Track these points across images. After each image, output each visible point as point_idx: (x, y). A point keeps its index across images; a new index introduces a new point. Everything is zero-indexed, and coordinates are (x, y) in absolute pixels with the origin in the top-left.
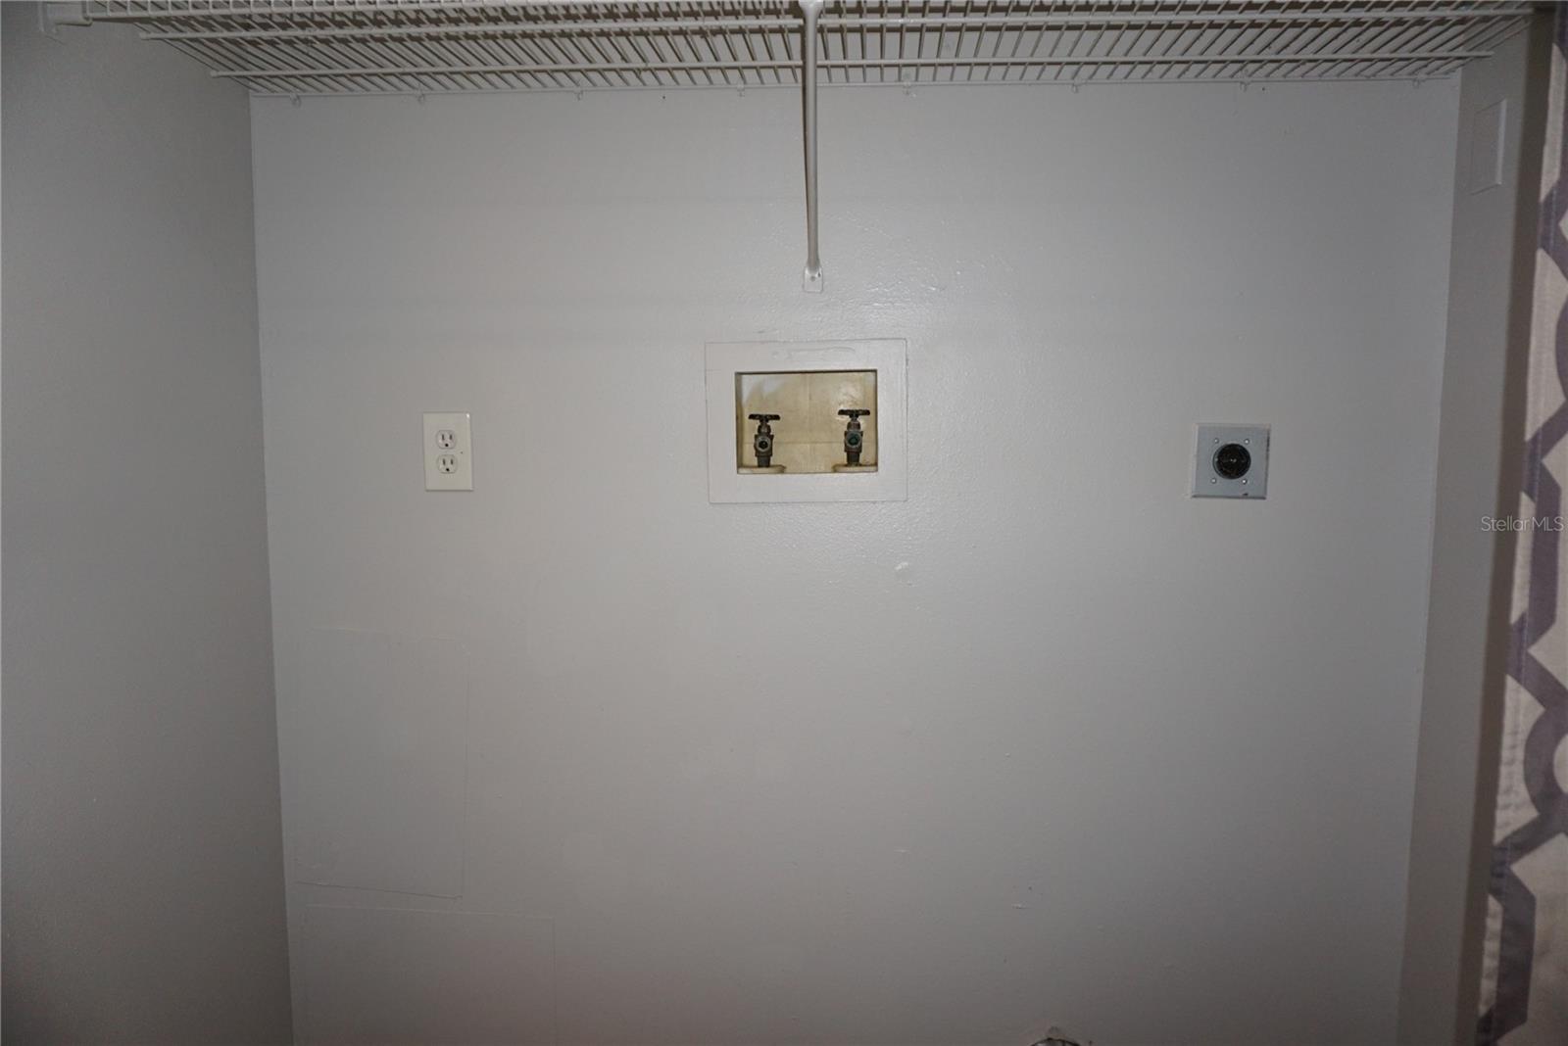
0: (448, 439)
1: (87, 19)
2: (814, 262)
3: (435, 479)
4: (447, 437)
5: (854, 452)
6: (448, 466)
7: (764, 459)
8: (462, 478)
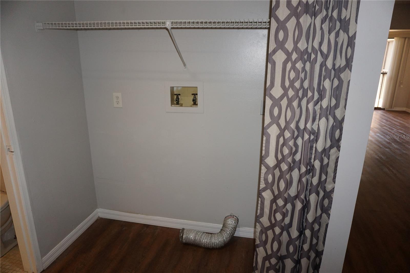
0: (117, 98)
1: (44, 29)
2: (185, 65)
3: (116, 105)
4: (117, 97)
5: (195, 102)
6: (118, 103)
7: (178, 103)
8: (120, 105)
